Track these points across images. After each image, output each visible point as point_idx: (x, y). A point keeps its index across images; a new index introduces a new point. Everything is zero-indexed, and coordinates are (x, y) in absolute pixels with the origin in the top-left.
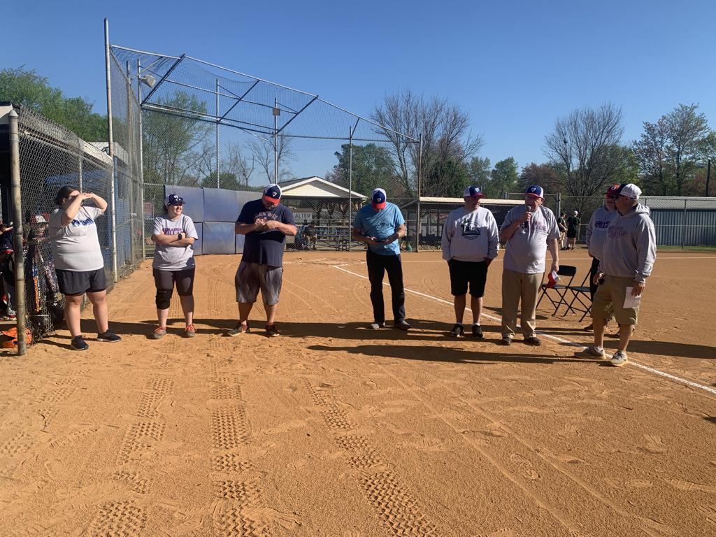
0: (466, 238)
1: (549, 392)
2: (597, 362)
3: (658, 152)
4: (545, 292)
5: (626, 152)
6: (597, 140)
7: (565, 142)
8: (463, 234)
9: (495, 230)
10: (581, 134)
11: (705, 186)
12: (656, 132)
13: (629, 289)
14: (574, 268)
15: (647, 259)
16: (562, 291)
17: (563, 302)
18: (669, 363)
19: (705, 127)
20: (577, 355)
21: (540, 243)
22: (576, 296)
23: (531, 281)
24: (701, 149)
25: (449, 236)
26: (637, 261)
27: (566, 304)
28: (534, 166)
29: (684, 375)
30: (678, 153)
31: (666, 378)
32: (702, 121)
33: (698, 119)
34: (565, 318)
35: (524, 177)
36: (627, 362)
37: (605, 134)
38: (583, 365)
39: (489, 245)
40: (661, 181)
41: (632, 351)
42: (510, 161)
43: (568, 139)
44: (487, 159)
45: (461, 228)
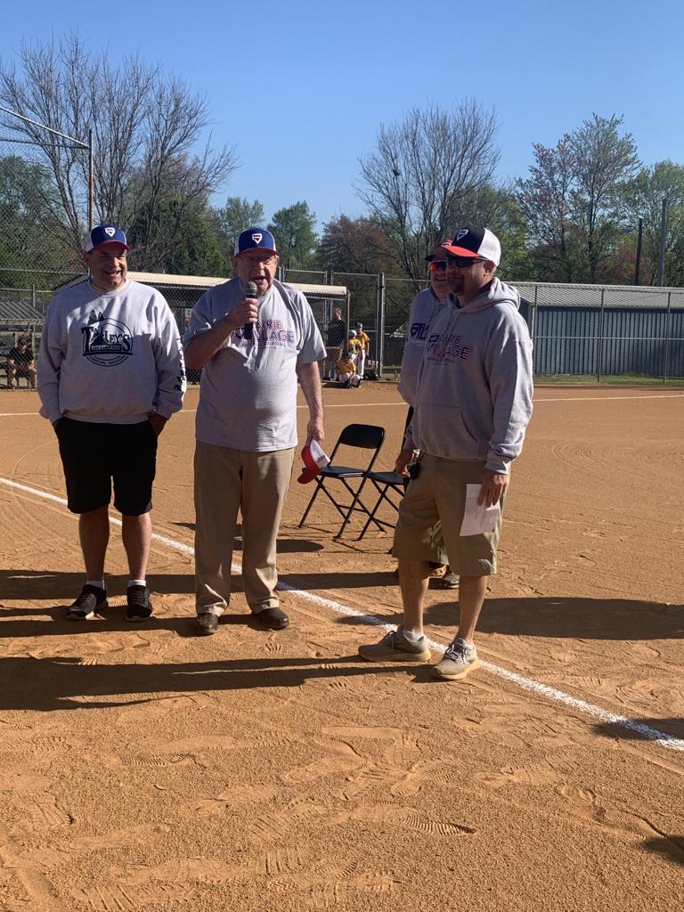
0: (95, 361)
1: (271, 790)
2: (410, 670)
3: (558, 202)
4: (321, 486)
5: (503, 198)
6: (452, 171)
7: (396, 173)
8: (88, 352)
9: (174, 341)
10: (423, 159)
11: (633, 266)
12: (554, 164)
13: (473, 490)
14: (381, 430)
15: (513, 414)
16: (355, 482)
17: (357, 506)
18: (568, 658)
19: (634, 159)
20: (366, 653)
21: (282, 375)
22: (383, 495)
23: (264, 471)
24: (628, 199)
25: (54, 355)
26: (492, 422)
27: (365, 511)
28: (344, 220)
29: (597, 694)
30: (591, 206)
31: (559, 707)
32: (630, 149)
33: (622, 144)
34: (360, 545)
35: (328, 242)
36: (479, 663)
37: (467, 161)
38: (377, 680)
39: (159, 381)
40: (564, 256)
41: (490, 631)
42: (301, 209)
43: (401, 168)
44: (256, 202)
45: (83, 336)
